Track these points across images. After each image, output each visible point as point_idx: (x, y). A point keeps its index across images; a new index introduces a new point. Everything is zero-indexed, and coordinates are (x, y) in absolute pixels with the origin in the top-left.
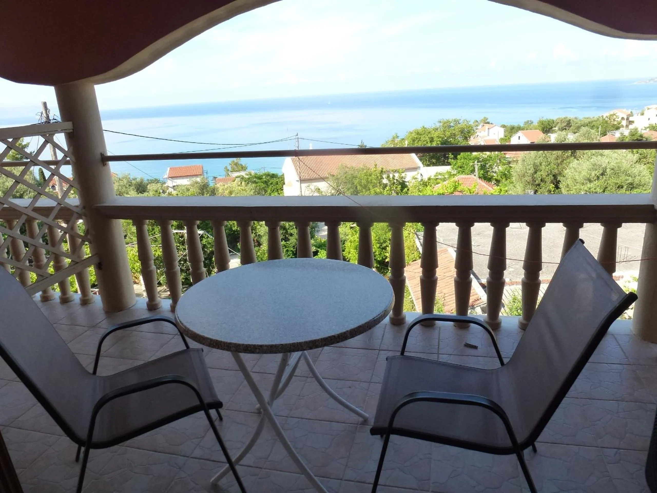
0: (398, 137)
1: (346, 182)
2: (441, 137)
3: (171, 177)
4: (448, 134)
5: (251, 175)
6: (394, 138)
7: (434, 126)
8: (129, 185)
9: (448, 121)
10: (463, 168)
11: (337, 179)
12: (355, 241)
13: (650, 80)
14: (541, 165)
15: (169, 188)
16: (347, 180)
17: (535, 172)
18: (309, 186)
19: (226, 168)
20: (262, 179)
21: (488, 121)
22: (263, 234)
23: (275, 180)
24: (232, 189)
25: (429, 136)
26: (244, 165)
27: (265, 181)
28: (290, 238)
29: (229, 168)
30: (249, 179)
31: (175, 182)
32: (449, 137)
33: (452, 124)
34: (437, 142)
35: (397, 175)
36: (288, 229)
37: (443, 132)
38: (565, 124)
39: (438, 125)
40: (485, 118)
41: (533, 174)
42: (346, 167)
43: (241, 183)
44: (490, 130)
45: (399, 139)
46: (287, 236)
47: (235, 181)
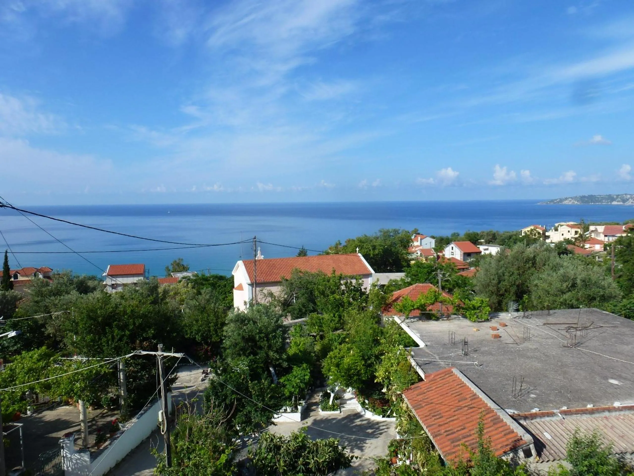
0: (341, 244)
1: (300, 288)
2: (382, 246)
3: (111, 276)
4: (388, 243)
5: (198, 276)
6: (337, 245)
7: (374, 235)
8: (70, 284)
9: (388, 231)
10: (417, 276)
11: (292, 284)
12: (336, 356)
13: (550, 202)
14: (504, 275)
15: (108, 286)
16: (302, 285)
17: (499, 282)
18: (262, 290)
19: (167, 268)
20: (209, 280)
21: (418, 232)
22: (228, 346)
23: (222, 283)
24: (178, 290)
25: (371, 244)
26: (185, 266)
27: (213, 283)
28: (259, 351)
29: (171, 268)
30: (196, 280)
31: (114, 281)
32: (391, 246)
33: (391, 234)
34: (379, 249)
35: (354, 281)
36: (258, 341)
37: (383, 241)
38: (491, 237)
39: (379, 234)
40: (415, 229)
41: (497, 284)
42: (300, 272)
43: (188, 284)
44: (422, 241)
45: (342, 246)
46: (255, 349)
47: (182, 282)
